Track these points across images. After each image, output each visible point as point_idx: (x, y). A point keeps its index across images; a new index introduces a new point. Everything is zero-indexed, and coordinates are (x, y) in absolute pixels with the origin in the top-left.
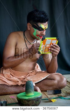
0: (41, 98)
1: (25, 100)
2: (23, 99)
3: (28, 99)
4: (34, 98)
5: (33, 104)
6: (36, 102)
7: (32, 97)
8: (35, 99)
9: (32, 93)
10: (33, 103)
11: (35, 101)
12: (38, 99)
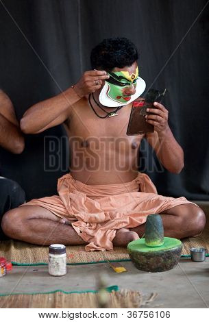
0: (178, 252)
1: (142, 254)
2: (138, 252)
3: (147, 253)
4: (161, 252)
5: (159, 264)
6: (165, 260)
7: (157, 249)
8: (163, 254)
9: (159, 241)
10: (158, 261)
11: (163, 258)
12: (169, 254)
